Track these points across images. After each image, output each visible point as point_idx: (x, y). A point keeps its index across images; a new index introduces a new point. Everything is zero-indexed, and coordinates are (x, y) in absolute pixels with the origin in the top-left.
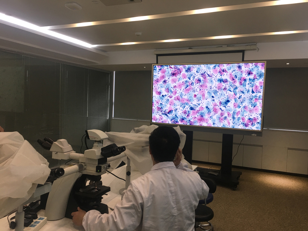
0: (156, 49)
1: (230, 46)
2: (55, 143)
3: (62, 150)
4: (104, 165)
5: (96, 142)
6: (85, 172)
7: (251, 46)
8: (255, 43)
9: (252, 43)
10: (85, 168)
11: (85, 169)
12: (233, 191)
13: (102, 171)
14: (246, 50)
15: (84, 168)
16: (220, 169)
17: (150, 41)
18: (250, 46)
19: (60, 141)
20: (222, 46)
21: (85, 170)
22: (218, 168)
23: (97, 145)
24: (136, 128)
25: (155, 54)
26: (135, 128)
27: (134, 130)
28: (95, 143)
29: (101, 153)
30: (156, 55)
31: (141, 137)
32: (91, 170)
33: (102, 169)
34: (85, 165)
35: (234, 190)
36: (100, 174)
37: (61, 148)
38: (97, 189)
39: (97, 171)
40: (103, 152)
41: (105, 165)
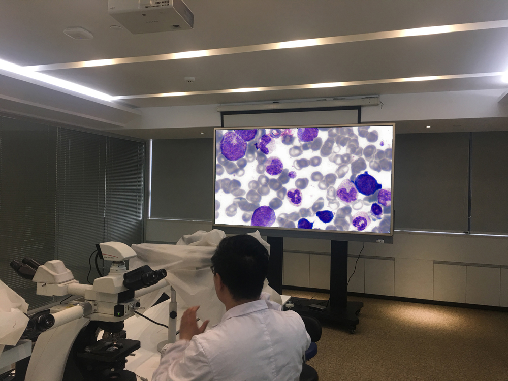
0: (221, 103)
1: (338, 99)
2: (42, 268)
3: (54, 280)
4: (128, 303)
5: (115, 264)
6: (94, 317)
7: (371, 99)
8: (376, 95)
9: (373, 94)
10: (95, 310)
11: (95, 312)
12: (350, 335)
13: (125, 314)
14: (363, 106)
15: (93, 310)
16: (328, 300)
17: (211, 91)
18: (369, 99)
19: (52, 264)
20: (326, 100)
21: (95, 314)
22: (325, 298)
23: (117, 269)
24: (187, 236)
25: (218, 112)
26: (184, 236)
27: (183, 238)
28: (113, 265)
29: (124, 283)
30: (220, 113)
31: (194, 252)
32: (106, 313)
33: (126, 310)
34: (95, 305)
35: (351, 333)
36: (122, 320)
37: (53, 276)
38: (116, 345)
39: (116, 315)
40: (127, 281)
41: (130, 303)
